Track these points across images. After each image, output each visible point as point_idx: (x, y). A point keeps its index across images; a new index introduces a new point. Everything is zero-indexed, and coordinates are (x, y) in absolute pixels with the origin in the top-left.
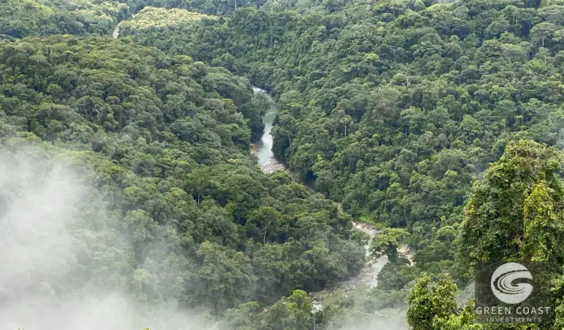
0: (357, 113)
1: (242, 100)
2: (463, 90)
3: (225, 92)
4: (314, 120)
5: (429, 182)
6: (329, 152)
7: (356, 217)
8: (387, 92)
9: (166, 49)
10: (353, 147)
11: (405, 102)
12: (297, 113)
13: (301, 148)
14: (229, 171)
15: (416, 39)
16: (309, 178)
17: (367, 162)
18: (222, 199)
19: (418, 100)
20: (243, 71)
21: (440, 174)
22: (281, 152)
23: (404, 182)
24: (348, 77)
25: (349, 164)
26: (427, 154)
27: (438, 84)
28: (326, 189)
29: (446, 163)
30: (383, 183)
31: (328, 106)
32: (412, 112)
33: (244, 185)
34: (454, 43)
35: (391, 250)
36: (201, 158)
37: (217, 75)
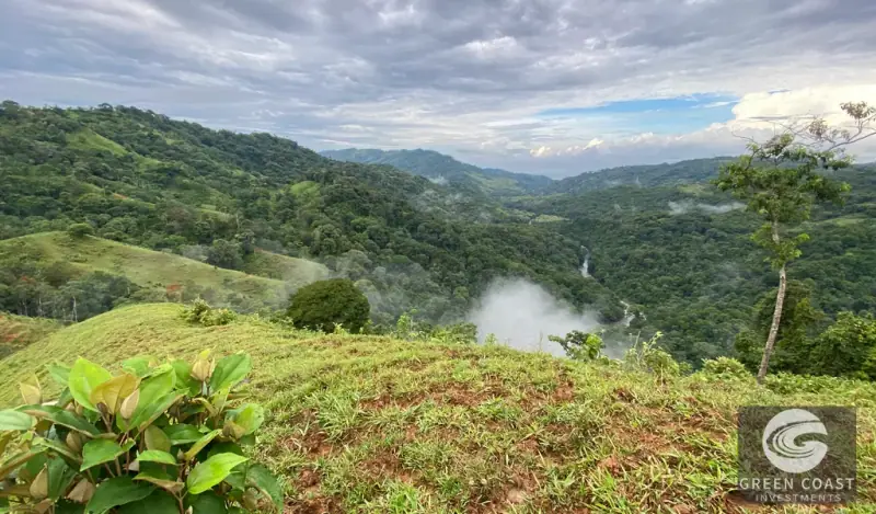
0: (625, 258)
1: (577, 250)
2: (673, 253)
3: (570, 246)
4: (606, 260)
5: (655, 288)
6: (611, 272)
7: (622, 298)
8: (639, 251)
9: (549, 229)
10: (622, 270)
11: (646, 256)
12: (599, 256)
13: (600, 270)
14: (571, 275)
15: (652, 231)
16: (602, 281)
17: (628, 278)
18: (568, 285)
19: (653, 256)
20: (578, 239)
21: (660, 286)
22: (591, 270)
23: (644, 288)
24: (621, 244)
25: (620, 278)
26: (655, 277)
27: (661, 250)
28: (609, 286)
29: (663, 282)
30: (634, 286)
31: (612, 255)
32: (649, 260)
33: (577, 281)
34: (669, 234)
35: (637, 313)
36: (560, 269)
37: (568, 240)
